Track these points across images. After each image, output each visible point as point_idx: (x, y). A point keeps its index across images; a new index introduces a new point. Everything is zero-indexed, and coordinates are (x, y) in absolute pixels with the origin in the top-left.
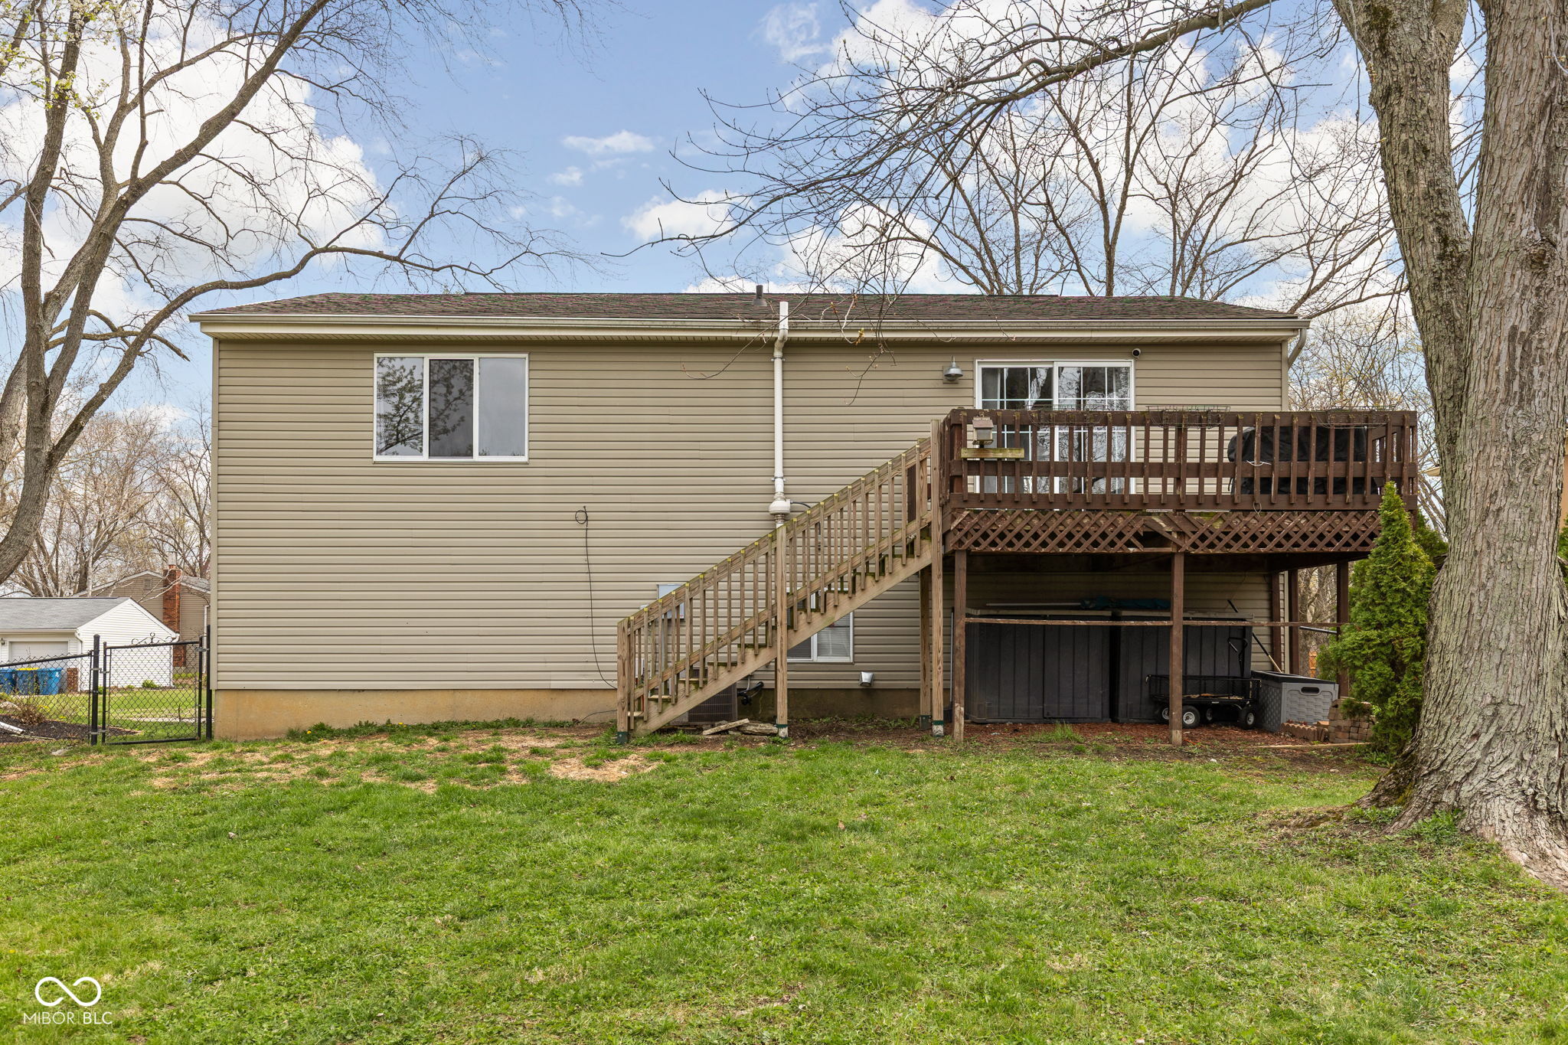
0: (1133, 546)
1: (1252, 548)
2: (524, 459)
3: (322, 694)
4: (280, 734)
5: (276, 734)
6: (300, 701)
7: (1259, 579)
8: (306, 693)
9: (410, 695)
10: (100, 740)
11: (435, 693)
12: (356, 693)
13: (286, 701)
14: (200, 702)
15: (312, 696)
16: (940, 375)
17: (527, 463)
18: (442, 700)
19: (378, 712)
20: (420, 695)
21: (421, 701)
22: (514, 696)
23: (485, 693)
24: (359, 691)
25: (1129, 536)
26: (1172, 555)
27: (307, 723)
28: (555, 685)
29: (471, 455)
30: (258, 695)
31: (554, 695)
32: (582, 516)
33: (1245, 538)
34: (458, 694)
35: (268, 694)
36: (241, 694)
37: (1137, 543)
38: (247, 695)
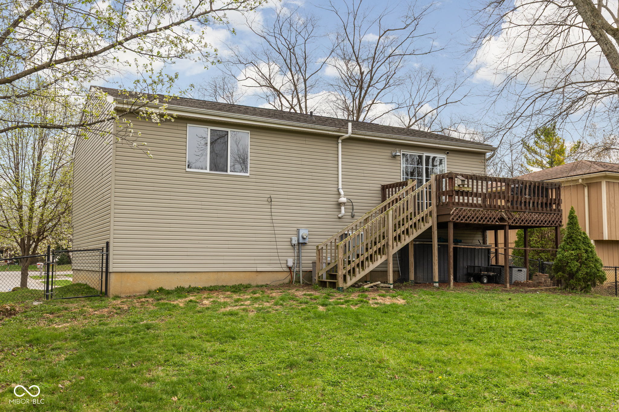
0: (498, 222)
1: (526, 224)
2: (248, 174)
3: (161, 274)
4: (141, 292)
5: (139, 292)
6: (151, 277)
7: (480, 233)
8: (153, 274)
9: (199, 274)
10: (50, 297)
11: (209, 273)
12: (176, 273)
13: (144, 277)
14: (102, 278)
15: (156, 275)
16: (390, 154)
17: (249, 176)
18: (212, 276)
19: (186, 282)
20: (203, 274)
21: (204, 277)
22: (242, 275)
23: (230, 273)
24: (177, 272)
25: (496, 219)
26: (506, 225)
27: (154, 287)
28: (259, 270)
29: (227, 171)
30: (131, 275)
31: (258, 274)
32: (269, 200)
33: (524, 221)
34: (219, 274)
35: (136, 274)
36: (123, 274)
37: (498, 221)
38: (126, 274)
